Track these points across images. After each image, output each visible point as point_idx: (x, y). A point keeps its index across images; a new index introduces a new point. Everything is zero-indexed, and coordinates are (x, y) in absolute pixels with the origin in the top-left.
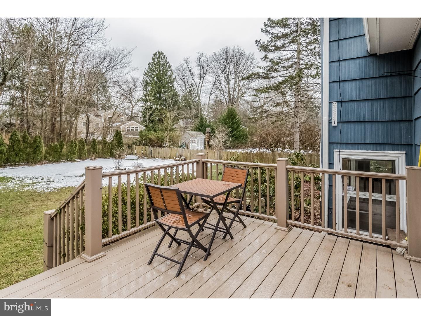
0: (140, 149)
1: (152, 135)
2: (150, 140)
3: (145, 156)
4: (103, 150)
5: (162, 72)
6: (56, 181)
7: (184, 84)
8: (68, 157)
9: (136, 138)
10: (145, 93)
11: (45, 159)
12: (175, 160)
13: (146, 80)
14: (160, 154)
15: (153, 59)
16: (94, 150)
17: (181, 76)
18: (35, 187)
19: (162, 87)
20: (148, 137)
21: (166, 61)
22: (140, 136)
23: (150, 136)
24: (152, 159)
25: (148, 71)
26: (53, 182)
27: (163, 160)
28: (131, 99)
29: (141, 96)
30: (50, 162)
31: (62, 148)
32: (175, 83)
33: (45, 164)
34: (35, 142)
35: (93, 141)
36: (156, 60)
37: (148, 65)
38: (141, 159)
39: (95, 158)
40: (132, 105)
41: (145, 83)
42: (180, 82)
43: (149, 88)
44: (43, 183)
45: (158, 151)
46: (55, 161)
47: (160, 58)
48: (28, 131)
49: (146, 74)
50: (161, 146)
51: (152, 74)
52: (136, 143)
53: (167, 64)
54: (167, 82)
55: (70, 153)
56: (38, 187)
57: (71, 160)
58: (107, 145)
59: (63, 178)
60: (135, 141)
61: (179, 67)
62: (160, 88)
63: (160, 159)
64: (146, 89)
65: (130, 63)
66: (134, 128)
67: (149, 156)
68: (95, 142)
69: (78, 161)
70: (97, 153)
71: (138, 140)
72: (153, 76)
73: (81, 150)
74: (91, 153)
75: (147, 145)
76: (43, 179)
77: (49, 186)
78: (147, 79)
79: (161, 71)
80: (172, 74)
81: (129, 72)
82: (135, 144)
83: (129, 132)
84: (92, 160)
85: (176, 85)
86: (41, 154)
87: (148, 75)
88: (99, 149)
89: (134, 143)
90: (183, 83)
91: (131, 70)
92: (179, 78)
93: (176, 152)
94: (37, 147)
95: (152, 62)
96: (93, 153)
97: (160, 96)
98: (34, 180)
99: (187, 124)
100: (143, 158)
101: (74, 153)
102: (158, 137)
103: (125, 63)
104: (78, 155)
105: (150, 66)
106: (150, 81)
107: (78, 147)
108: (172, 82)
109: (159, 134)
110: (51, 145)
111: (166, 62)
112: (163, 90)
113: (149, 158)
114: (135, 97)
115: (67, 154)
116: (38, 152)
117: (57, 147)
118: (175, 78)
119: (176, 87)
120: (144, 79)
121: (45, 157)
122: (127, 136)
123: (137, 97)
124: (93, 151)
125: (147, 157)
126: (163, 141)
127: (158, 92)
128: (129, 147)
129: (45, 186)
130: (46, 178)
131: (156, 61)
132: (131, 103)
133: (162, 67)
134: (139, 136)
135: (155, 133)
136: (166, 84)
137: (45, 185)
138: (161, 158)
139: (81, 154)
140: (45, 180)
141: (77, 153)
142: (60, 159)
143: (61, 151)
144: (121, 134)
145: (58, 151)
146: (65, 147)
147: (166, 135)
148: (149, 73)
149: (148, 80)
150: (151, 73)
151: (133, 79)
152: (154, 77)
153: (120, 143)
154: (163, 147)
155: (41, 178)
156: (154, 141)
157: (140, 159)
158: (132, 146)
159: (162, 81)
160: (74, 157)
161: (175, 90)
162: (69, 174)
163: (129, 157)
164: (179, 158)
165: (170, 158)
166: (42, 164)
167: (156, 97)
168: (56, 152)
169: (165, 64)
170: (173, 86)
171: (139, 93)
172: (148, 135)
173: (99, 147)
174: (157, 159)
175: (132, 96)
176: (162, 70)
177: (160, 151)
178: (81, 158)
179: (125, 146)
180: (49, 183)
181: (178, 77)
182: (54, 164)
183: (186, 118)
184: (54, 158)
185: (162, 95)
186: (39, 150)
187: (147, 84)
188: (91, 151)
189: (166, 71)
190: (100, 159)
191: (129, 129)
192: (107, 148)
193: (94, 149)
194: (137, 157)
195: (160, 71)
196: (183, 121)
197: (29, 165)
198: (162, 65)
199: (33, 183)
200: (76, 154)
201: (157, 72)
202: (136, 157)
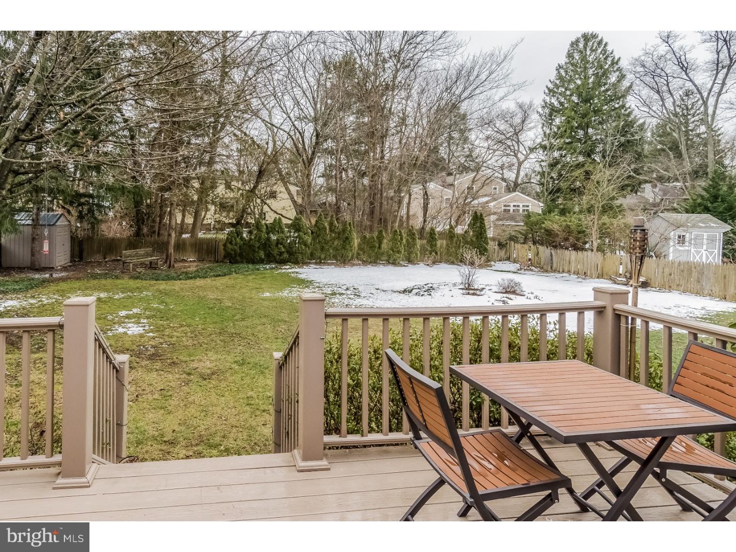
0: (526, 251)
1: (555, 223)
2: (549, 232)
3: (536, 267)
4: (448, 249)
5: (591, 80)
6: (363, 295)
7: (656, 96)
8: (389, 256)
9: (517, 228)
10: (548, 131)
11: (357, 258)
12: (615, 283)
13: (552, 104)
14: (573, 264)
15: (570, 55)
16: (431, 248)
17: (648, 79)
18: (333, 301)
19: (592, 114)
20: (543, 225)
21: (604, 51)
22: (526, 224)
23: (547, 224)
24: (552, 274)
25: (556, 85)
26: (358, 296)
27: (580, 280)
28: (516, 148)
29: (539, 141)
30: (365, 263)
31: (380, 243)
32: (629, 98)
33: (357, 265)
34: (344, 231)
35: (431, 233)
36: (577, 56)
37: (557, 72)
38: (527, 272)
39: (434, 263)
40: (518, 159)
41: (547, 111)
42: (645, 92)
43: (557, 121)
44: (344, 296)
45: (567, 259)
46: (370, 263)
47: (588, 49)
48: (337, 215)
49: (550, 90)
50: (576, 248)
51: (566, 89)
52: (516, 237)
53: (606, 59)
54: (606, 99)
55: (393, 251)
56: (337, 300)
57: (395, 263)
58: (455, 239)
59: (374, 291)
60: (513, 234)
61: (643, 58)
62: (584, 116)
63: (574, 277)
64: (551, 124)
65: (508, 75)
66: (518, 206)
67: (547, 268)
68: (434, 234)
69: (404, 266)
70: (436, 253)
71: (521, 233)
72: (568, 93)
73: (410, 245)
74: (427, 253)
75: (542, 244)
76: (347, 289)
77: (351, 302)
78: (554, 101)
79: (589, 78)
80: (622, 77)
81: (506, 96)
82: (513, 240)
83: (506, 214)
84: (428, 265)
85: (631, 102)
86: (351, 251)
87: (557, 93)
88: (441, 247)
89: (512, 238)
90: (652, 93)
91: (511, 89)
92: (643, 85)
93: (617, 263)
94: (347, 238)
95: (566, 63)
96: (431, 254)
97: (586, 133)
98: (336, 289)
99: (665, 194)
100: (532, 270)
101: (399, 252)
102: (568, 227)
103: (497, 78)
104: (404, 255)
105: (562, 72)
106: (561, 104)
107: (404, 241)
108: (620, 98)
109: (572, 221)
110: (365, 237)
111: (603, 55)
112: (595, 121)
113: (547, 271)
114: (524, 143)
115: (387, 252)
116: (348, 247)
117: (374, 241)
118: (630, 87)
119: (633, 106)
120: (546, 103)
121: (358, 254)
122: (501, 223)
123: (529, 144)
124: (429, 249)
125: (542, 268)
126: (580, 235)
127: (580, 127)
128: (501, 245)
129: (345, 302)
130: (352, 289)
131: (577, 58)
132: (516, 155)
133: (591, 68)
134: (523, 224)
135: (562, 218)
136: (603, 105)
137: (346, 300)
138: (577, 273)
139: (410, 253)
140: (349, 292)
141: (403, 251)
142: (377, 259)
143: (379, 247)
144: (483, 220)
145: (375, 247)
146: (385, 241)
147: (592, 223)
148: (558, 89)
149: (556, 103)
150: (563, 86)
151: (521, 106)
152: (571, 95)
153: (482, 238)
154: (583, 249)
155: (344, 287)
156: (557, 235)
157: (522, 271)
158: (507, 244)
159: (592, 98)
160: (399, 258)
161: (629, 115)
162: (384, 286)
163: (499, 265)
164: (626, 277)
165: (600, 276)
166: (354, 265)
167: (575, 137)
168: (372, 247)
169: (602, 59)
170: (623, 106)
171: (534, 134)
172: (544, 223)
173: (441, 243)
174: (564, 274)
175: (518, 142)
176: (593, 75)
177: (573, 258)
178: (410, 261)
179: (491, 243)
180: (352, 296)
181: (638, 81)
182: (369, 266)
183: (661, 179)
184: (370, 258)
185: (590, 131)
186: (350, 243)
187: (553, 111)
188: (427, 250)
189: (605, 74)
190: (443, 265)
191: (507, 208)
192: (454, 244)
193: (432, 246)
194: (518, 266)
195: (587, 78)
196: (655, 186)
197: (336, 265)
198: (593, 63)
199: (332, 294)
200: (401, 252)
201: (579, 82)
202: (513, 267)
